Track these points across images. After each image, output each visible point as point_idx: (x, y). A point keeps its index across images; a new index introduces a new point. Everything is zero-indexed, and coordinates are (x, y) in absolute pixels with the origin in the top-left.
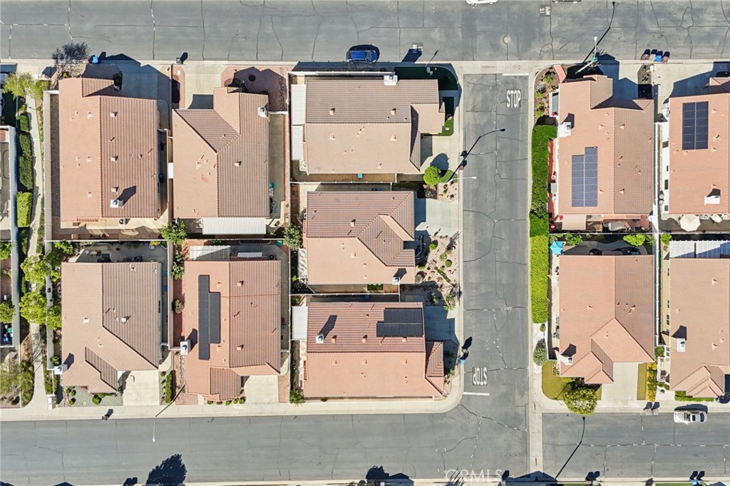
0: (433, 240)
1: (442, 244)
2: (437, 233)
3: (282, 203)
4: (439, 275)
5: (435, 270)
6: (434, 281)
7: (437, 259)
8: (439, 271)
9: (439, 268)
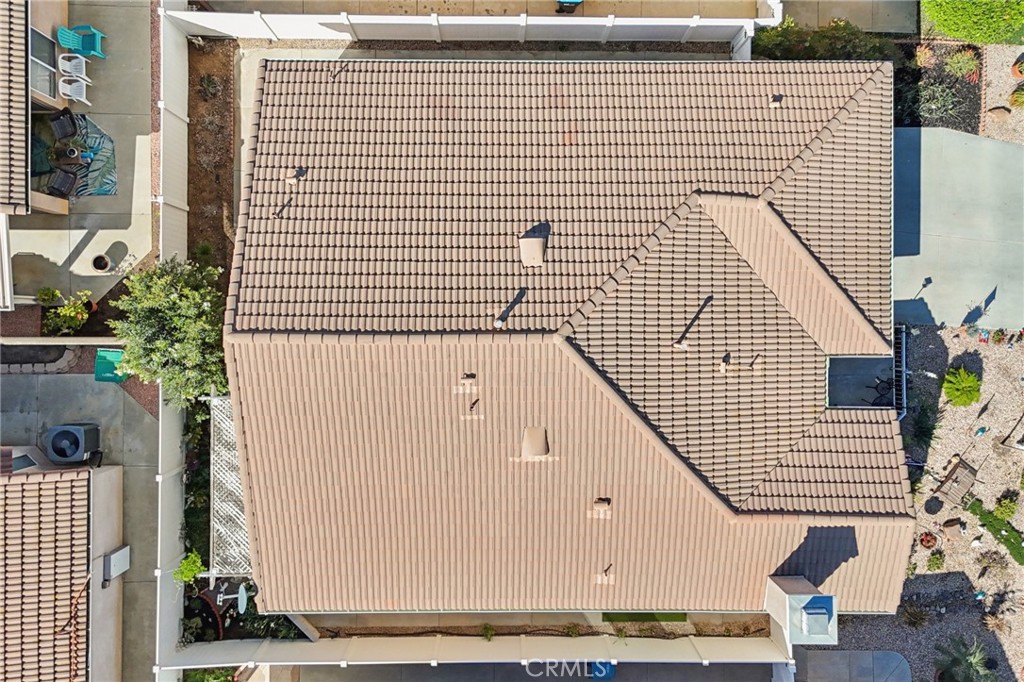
0: (955, 349)
1: (1006, 372)
2: (974, 315)
3: (143, 144)
4: (990, 542)
5: (966, 516)
6: (962, 576)
7: (981, 452)
8: (989, 520)
9: (990, 505)
